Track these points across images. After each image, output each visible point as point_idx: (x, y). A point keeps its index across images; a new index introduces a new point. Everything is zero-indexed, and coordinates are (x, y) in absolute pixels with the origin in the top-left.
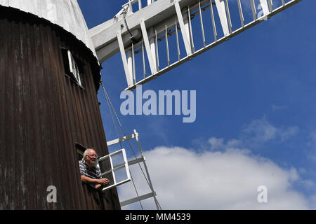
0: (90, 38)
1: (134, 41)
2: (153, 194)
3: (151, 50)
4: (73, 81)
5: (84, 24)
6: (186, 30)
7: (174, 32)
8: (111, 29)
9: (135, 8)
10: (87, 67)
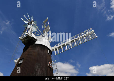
0: (51, 49)
1: (56, 49)
2: (57, 68)
3: (58, 51)
4: (49, 54)
5: (50, 47)
6: (62, 49)
7: (61, 49)
8: (53, 48)
9: (56, 46)
10: (50, 52)
